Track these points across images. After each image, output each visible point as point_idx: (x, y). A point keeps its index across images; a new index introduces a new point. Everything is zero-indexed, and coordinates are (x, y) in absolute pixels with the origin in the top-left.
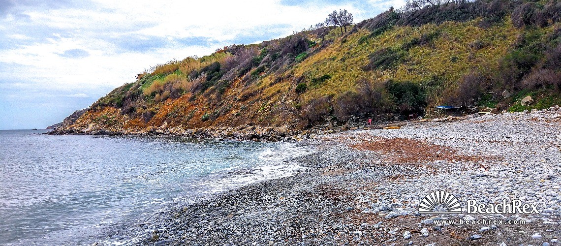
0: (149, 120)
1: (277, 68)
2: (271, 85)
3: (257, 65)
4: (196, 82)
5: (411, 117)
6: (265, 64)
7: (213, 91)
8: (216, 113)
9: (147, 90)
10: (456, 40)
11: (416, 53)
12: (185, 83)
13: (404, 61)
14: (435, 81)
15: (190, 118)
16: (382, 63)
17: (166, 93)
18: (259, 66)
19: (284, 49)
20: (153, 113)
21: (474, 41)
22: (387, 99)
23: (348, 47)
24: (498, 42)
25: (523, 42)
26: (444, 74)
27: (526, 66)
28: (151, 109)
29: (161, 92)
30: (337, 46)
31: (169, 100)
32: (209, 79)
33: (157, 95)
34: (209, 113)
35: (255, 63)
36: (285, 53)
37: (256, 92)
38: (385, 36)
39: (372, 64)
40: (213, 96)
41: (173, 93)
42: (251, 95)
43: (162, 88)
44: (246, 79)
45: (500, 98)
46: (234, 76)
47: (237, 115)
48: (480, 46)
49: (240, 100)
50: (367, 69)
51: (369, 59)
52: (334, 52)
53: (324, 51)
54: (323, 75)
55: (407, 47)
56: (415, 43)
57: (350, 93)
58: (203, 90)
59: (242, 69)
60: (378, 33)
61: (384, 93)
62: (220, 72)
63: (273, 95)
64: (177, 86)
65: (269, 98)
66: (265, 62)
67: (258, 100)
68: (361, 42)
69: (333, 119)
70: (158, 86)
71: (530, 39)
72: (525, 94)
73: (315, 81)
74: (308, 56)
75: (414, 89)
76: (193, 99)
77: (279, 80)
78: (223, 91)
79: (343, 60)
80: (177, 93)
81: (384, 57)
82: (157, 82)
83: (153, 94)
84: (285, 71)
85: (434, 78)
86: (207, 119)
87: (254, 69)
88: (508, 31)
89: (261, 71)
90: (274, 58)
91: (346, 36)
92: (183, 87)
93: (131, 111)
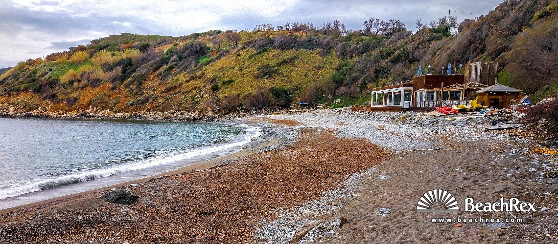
0: (72, 105)
1: (186, 68)
2: (187, 81)
3: (167, 63)
4: (113, 73)
5: (285, 108)
6: (173, 63)
7: (132, 83)
8: (140, 100)
9: (63, 79)
10: (307, 63)
11: (285, 69)
12: (101, 74)
13: (279, 74)
14: (297, 88)
15: (115, 104)
16: (266, 74)
17: (84, 82)
18: (169, 64)
19: (187, 52)
20: (76, 99)
21: (316, 64)
22: (272, 98)
23: (242, 60)
24: (328, 66)
25: (340, 67)
26: (300, 84)
27: (339, 83)
28: (73, 95)
29: (79, 81)
30: (234, 58)
31: (88, 88)
32: (124, 72)
33: (76, 84)
34: (132, 100)
35: (164, 61)
36: (190, 55)
37: (175, 86)
38: (265, 55)
39: (260, 74)
40: (134, 87)
41: (92, 83)
42: (172, 88)
43: (79, 77)
44: (160, 74)
45: (327, 99)
46: (149, 71)
47: (163, 104)
48: (319, 68)
49: (164, 92)
50: (257, 77)
51: (258, 70)
52: (233, 63)
53: (223, 59)
54: (228, 79)
55: (280, 65)
56: (284, 62)
57: (250, 93)
58: (122, 81)
59: (154, 65)
60: (260, 53)
61: (271, 95)
62: (134, 67)
63: (191, 90)
64: (93, 76)
65: (189, 92)
66: (173, 61)
67: (178, 93)
68: (251, 58)
69: (242, 109)
70: (74, 76)
71: (343, 66)
72: (338, 98)
73: (224, 83)
74: (210, 62)
75: (286, 93)
76: (114, 88)
77: (192, 78)
78: (141, 84)
79: (240, 69)
80: (95, 83)
81: (267, 71)
82: (72, 71)
83: (71, 83)
84: (195, 71)
85: (296, 86)
86: (132, 105)
87: (165, 67)
88: (334, 59)
89: (171, 68)
90: (181, 58)
91: (239, 51)
92: (101, 78)
93: (53, 97)
